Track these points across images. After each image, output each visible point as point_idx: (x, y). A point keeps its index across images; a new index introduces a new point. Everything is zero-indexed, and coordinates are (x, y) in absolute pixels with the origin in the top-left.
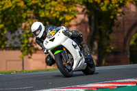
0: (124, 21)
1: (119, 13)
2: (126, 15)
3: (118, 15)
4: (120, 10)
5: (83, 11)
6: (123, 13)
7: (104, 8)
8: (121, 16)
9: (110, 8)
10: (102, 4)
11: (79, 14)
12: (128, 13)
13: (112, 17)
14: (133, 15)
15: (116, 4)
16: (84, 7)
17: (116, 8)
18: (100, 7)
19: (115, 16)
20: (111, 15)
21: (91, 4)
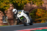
0: (26, 9)
1: (24, 6)
2: (27, 7)
3: (24, 7)
4: (25, 6)
5: (12, 6)
6: (26, 6)
7: (19, 5)
8: (25, 7)
9: (21, 5)
10: (19, 3)
11: (11, 7)
12: (28, 6)
13: (22, 8)
14: (29, 7)
15: (23, 3)
16: (12, 4)
17: (23, 5)
18: (18, 5)
19: (23, 7)
20: (22, 7)
21: (15, 3)
